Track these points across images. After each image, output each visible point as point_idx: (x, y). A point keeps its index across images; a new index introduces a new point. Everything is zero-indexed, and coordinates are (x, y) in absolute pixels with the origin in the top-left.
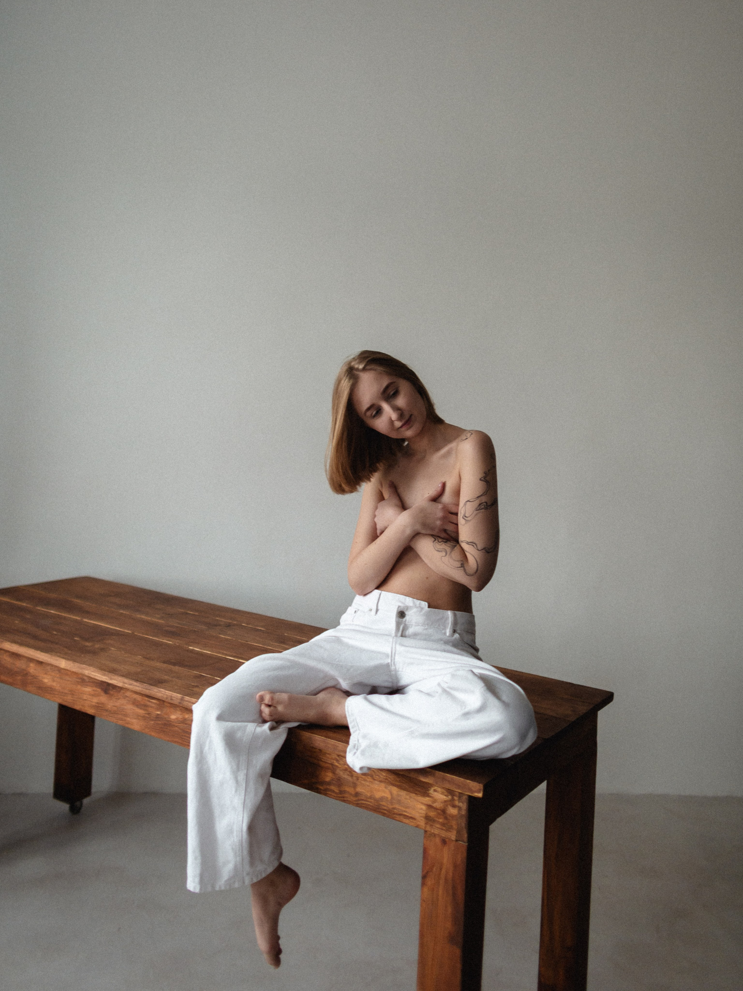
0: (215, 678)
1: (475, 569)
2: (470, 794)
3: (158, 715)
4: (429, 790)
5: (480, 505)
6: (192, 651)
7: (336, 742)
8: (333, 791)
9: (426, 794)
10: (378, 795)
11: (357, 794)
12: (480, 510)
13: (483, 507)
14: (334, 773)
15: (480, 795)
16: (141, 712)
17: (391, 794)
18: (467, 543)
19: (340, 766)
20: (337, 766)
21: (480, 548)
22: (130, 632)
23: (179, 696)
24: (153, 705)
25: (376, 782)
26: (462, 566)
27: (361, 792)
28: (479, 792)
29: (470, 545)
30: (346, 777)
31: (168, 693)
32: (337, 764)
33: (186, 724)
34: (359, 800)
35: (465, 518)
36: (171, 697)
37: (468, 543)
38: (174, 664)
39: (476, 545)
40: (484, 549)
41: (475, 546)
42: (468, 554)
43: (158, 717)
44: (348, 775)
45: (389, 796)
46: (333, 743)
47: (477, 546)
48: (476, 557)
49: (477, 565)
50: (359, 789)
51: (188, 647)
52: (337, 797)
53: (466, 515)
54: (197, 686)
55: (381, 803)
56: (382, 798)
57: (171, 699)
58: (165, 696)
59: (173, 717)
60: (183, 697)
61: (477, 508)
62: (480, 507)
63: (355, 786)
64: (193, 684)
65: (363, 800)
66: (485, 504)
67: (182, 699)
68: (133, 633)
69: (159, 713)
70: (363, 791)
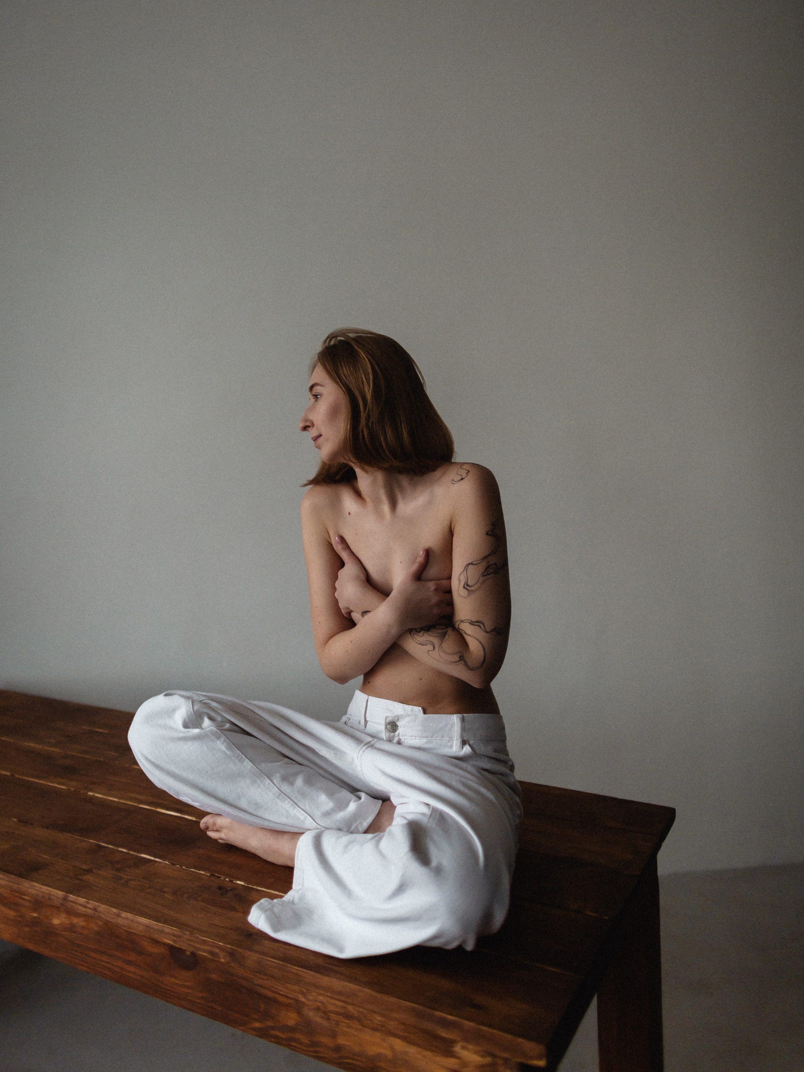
0: (120, 849)
1: (482, 659)
2: (524, 1061)
3: (35, 917)
4: (453, 1047)
5: (487, 568)
6: (92, 799)
7: (299, 970)
8: (301, 1043)
9: (450, 1053)
10: (373, 1050)
11: (338, 1048)
12: (488, 575)
13: (492, 571)
14: (299, 1012)
15: (542, 1063)
16: (11, 914)
17: (392, 1049)
18: (470, 623)
19: (308, 1003)
20: (303, 1003)
21: (488, 630)
22: (8, 774)
23: (60, 894)
24: (27, 904)
25: (367, 1030)
26: (462, 658)
27: (344, 1044)
28: (539, 1058)
29: (475, 625)
30: (319, 1020)
31: (45, 889)
32: (303, 1000)
33: (74, 932)
34: (341, 1058)
35: (468, 588)
36: (50, 894)
37: (472, 623)
38: (63, 828)
39: (483, 624)
40: (494, 630)
41: (482, 626)
42: (469, 639)
43: (35, 922)
44: (322, 1017)
45: (389, 1054)
46: (294, 971)
47: (484, 627)
48: (482, 641)
49: (485, 652)
50: (341, 1041)
51: (87, 793)
52: (306, 1051)
53: (469, 584)
54: (89, 871)
55: (378, 1064)
56: (379, 1056)
57: (50, 899)
58: (41, 894)
59: (56, 921)
60: (66, 896)
61: (484, 572)
62: (488, 572)
63: (334, 1036)
64: (84, 867)
65: (347, 1058)
66: (494, 566)
67: (65, 899)
68: (12, 775)
69: (35, 915)
70: (346, 1043)
